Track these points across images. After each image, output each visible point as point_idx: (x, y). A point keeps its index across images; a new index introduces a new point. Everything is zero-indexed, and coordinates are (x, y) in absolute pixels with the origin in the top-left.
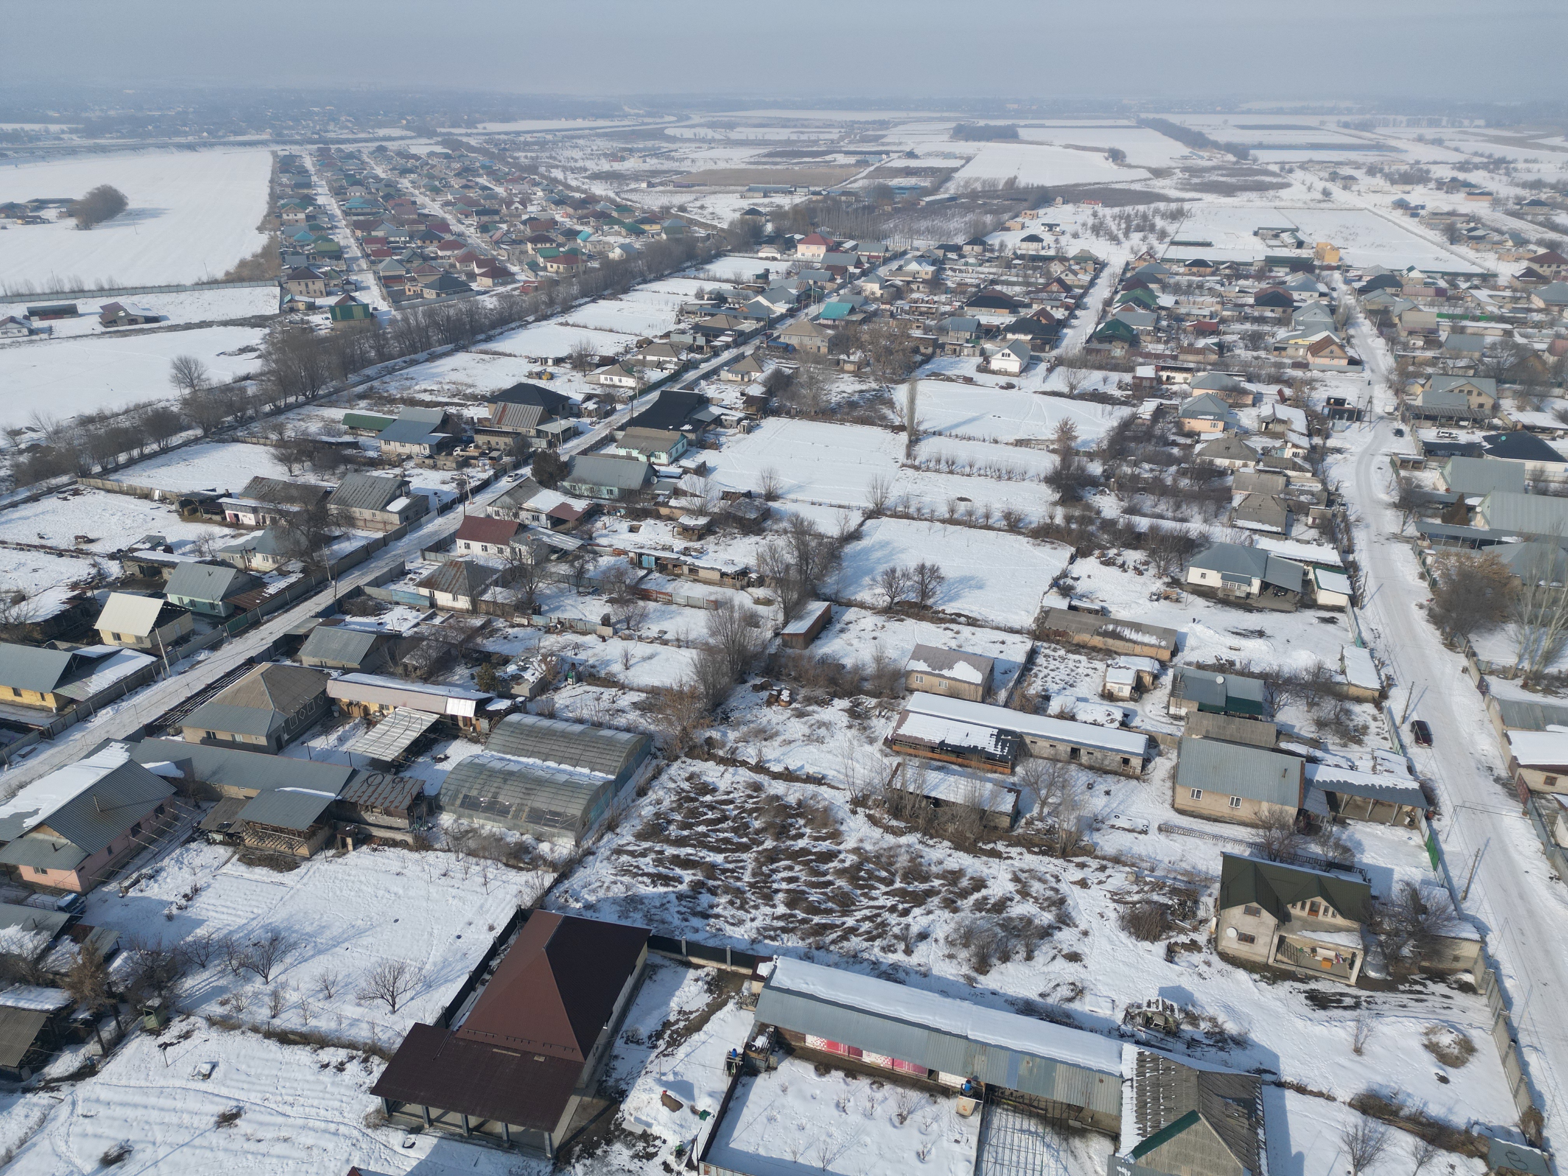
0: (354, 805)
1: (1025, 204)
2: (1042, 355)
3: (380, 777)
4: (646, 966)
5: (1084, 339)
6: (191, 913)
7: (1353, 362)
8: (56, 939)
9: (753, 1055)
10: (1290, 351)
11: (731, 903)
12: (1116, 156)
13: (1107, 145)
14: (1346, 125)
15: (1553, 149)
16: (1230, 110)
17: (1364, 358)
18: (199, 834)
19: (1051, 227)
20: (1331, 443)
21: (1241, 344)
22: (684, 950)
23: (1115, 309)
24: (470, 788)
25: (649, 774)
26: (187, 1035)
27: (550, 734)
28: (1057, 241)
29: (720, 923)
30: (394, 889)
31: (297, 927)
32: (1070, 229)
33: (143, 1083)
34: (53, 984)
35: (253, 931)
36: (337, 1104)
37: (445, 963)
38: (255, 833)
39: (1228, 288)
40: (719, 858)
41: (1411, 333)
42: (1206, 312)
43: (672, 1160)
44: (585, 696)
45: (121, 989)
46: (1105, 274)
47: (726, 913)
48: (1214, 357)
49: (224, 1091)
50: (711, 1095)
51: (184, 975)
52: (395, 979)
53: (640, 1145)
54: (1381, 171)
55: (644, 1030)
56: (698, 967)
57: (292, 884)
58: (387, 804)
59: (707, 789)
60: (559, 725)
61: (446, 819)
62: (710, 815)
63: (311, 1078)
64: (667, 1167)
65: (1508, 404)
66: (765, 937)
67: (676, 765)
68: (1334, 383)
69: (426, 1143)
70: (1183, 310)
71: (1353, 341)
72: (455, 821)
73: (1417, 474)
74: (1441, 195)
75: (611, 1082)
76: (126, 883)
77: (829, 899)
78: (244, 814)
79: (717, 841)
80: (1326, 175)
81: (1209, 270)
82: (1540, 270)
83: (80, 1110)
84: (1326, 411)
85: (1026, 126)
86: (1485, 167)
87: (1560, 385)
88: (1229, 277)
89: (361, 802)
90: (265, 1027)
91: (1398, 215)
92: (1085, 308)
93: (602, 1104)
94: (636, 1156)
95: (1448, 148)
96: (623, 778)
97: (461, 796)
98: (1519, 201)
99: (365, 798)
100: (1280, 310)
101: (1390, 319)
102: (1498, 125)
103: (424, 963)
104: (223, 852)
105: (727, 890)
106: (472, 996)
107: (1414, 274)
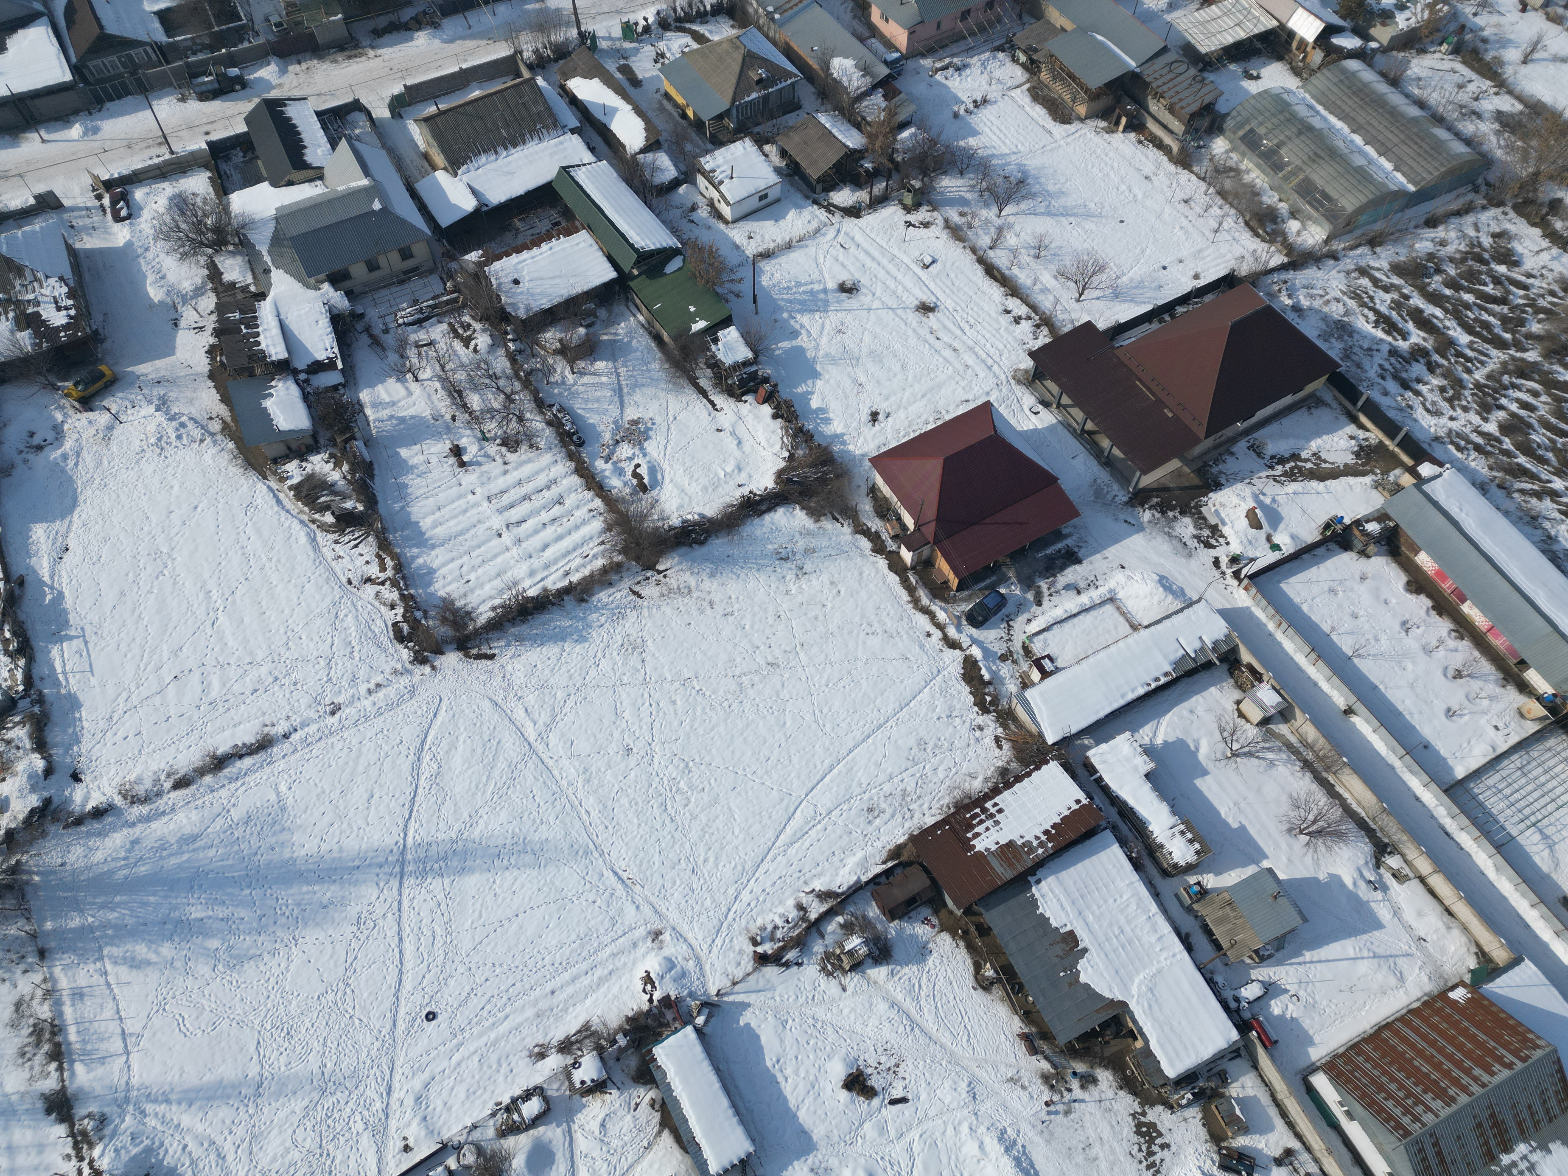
0: (1147, 85)
3: (1185, 67)
4: (1312, 395)
6: (973, 120)
8: (874, 87)
9: (1356, 532)
11: (1442, 390)
18: (1008, 47)
22: (1360, 403)
24: (1261, 124)
25: (1455, 206)
26: (926, 225)
27: (1378, 103)
29: (1416, 402)
30: (1136, 190)
31: (1043, 180)
33: (884, 245)
34: (858, 126)
35: (1009, 164)
36: (1001, 347)
37: (1140, 285)
38: (1052, 70)
40: (1463, 338)
43: (1224, 561)
44: (1449, 76)
45: (899, 159)
47: (1430, 396)
49: (932, 286)
50: (1293, 537)
51: (945, 173)
52: (1094, 273)
53: (1206, 533)
55: (1271, 449)
56: (1361, 427)
57: (1058, 137)
58: (1175, 100)
59: (1509, 258)
60: (1395, 98)
61: (1219, 145)
62: (1489, 289)
63: (994, 315)
64: (1216, 563)
66: (1452, 443)
67: (1493, 212)
69: (1047, 419)
72: (1227, 152)
75: (1215, 470)
76: (938, 65)
77: (1554, 449)
78: (1054, 45)
79: (1476, 320)
83: (840, 239)
89: (1154, 85)
90: (981, 253)
93: (1196, 481)
94: (1198, 537)
96: (1423, 196)
97: (1247, 128)
99: (1159, 82)
103: (1123, 274)
104: (1019, 74)
105: (1447, 374)
106: (1146, 327)
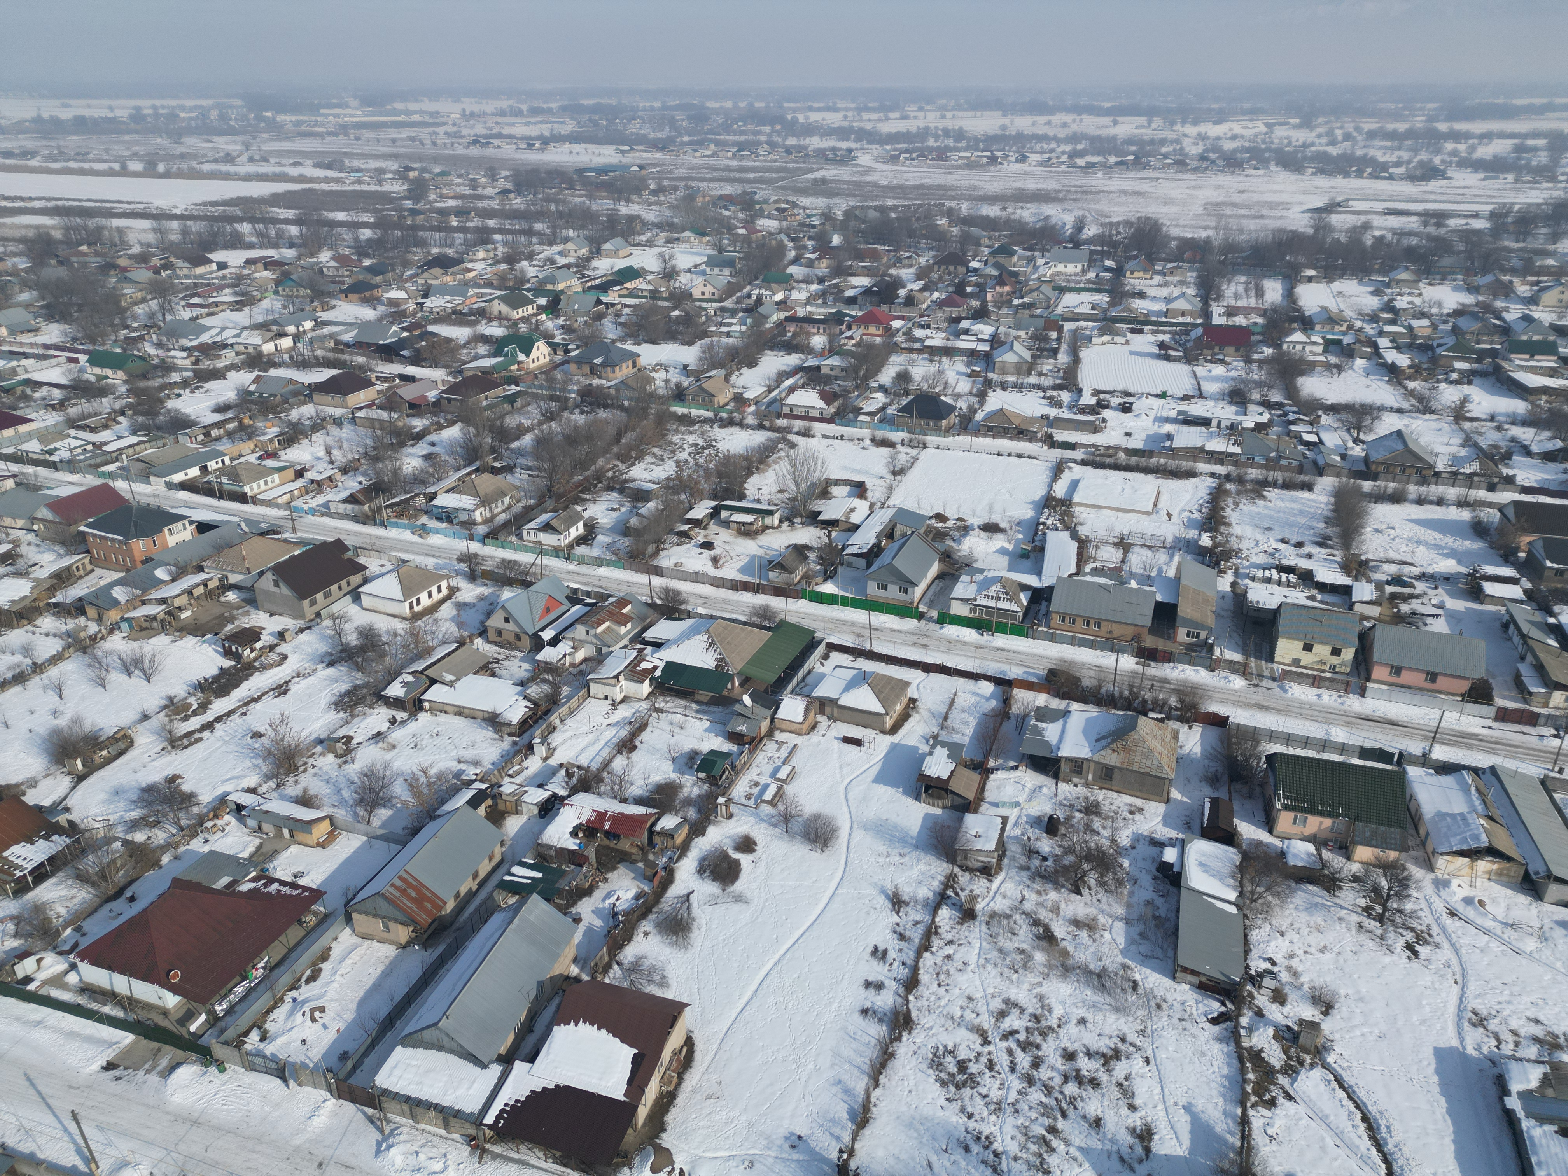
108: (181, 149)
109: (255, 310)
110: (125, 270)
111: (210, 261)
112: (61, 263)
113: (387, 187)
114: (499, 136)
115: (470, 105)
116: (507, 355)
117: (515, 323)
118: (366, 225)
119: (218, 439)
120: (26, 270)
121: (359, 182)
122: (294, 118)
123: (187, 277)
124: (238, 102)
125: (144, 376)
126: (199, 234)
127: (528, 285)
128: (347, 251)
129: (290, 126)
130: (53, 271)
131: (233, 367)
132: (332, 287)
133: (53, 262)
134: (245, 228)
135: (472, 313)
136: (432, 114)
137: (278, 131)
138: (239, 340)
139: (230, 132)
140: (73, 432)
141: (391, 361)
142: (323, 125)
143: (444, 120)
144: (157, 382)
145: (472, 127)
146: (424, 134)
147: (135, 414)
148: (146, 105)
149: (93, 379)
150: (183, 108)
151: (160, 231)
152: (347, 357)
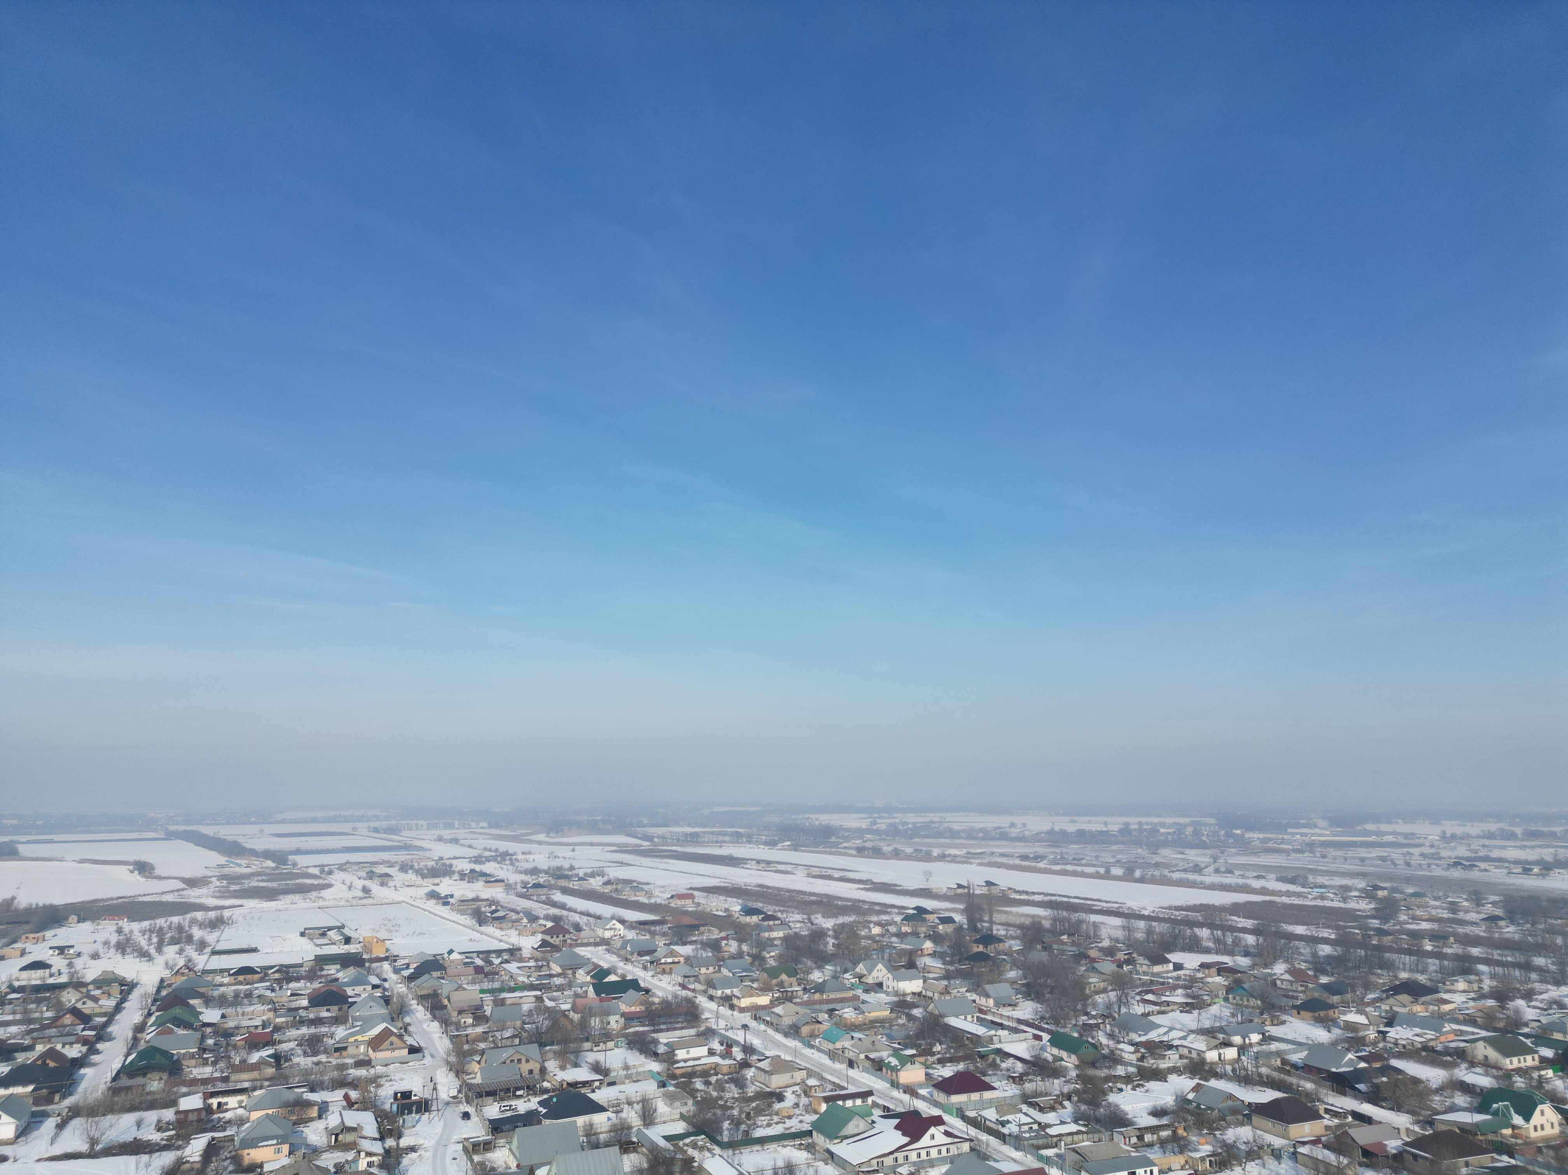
1: (27, 927)
2: (50, 1108)
5: (109, 1077)
7: (414, 1050)
10: (351, 1050)
12: (143, 868)
13: (131, 859)
14: (376, 830)
15: (540, 843)
16: (264, 818)
17: (422, 1044)
19: (62, 950)
20: (404, 1142)
21: (299, 1051)
23: (149, 1034)
28: (70, 965)
32: (87, 949)
39: (279, 993)
41: (460, 1012)
42: (258, 1022)
46: (135, 995)
48: (270, 1071)
54: (412, 867)
65: (552, 1065)
68: (398, 1076)
70: (231, 1024)
71: (410, 1029)
73: (489, 1155)
74: (464, 884)
80: (364, 875)
81: (256, 976)
82: (552, 941)
84: (395, 1107)
85: (28, 842)
86: (494, 859)
87: (587, 1040)
88: (279, 981)
91: (431, 904)
92: (110, 1038)
95: (463, 845)
98: (525, 885)
100: (336, 1008)
101: (440, 1001)
102: (498, 826)
107: (455, 956)
108: (1157, 859)
109: (1204, 1014)
110: (1094, 960)
111: (1168, 961)
112: (1045, 949)
113: (1352, 905)
114: (1487, 859)
115: (1452, 827)
116: (1496, 1113)
117: (1508, 1075)
118: (1326, 941)
119: (1150, 1145)
120: (1018, 952)
121: (1322, 897)
122: (1261, 836)
123: (1145, 973)
124: (1212, 821)
125: (1093, 1065)
126: (1162, 935)
127: (1526, 1030)
128: (1303, 966)
129: (1257, 843)
130: (1038, 955)
131: (1174, 1070)
132: (1283, 1001)
133: (1039, 947)
134: (1204, 933)
135: (1447, 1052)
136: (1406, 836)
137: (1245, 847)
138: (1185, 1043)
139: (1202, 846)
140: (1025, 1108)
141: (1344, 1094)
142: (1289, 842)
143: (1420, 841)
144: (1103, 1073)
145: (1454, 848)
146: (1397, 854)
147: (1079, 1101)
148: (1133, 821)
149: (1050, 1058)
150: (1163, 825)
151: (1127, 928)
152: (1293, 1080)
